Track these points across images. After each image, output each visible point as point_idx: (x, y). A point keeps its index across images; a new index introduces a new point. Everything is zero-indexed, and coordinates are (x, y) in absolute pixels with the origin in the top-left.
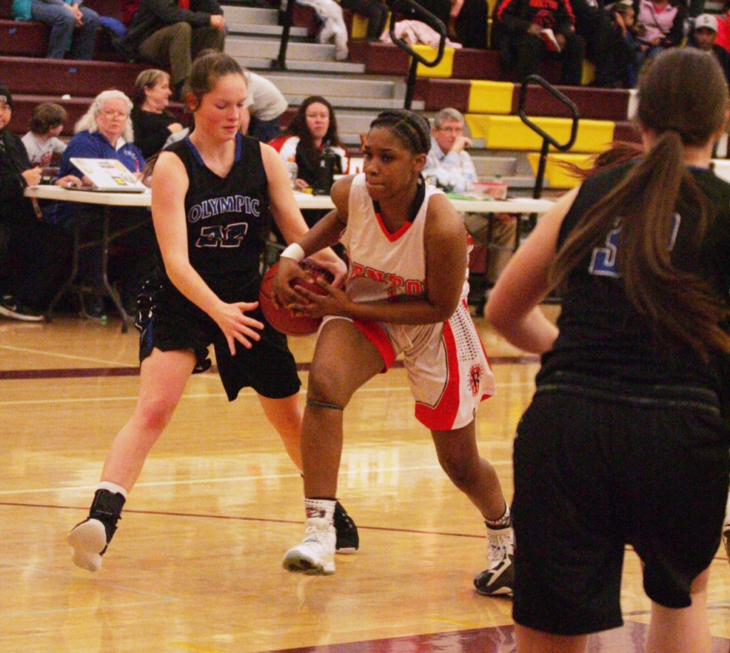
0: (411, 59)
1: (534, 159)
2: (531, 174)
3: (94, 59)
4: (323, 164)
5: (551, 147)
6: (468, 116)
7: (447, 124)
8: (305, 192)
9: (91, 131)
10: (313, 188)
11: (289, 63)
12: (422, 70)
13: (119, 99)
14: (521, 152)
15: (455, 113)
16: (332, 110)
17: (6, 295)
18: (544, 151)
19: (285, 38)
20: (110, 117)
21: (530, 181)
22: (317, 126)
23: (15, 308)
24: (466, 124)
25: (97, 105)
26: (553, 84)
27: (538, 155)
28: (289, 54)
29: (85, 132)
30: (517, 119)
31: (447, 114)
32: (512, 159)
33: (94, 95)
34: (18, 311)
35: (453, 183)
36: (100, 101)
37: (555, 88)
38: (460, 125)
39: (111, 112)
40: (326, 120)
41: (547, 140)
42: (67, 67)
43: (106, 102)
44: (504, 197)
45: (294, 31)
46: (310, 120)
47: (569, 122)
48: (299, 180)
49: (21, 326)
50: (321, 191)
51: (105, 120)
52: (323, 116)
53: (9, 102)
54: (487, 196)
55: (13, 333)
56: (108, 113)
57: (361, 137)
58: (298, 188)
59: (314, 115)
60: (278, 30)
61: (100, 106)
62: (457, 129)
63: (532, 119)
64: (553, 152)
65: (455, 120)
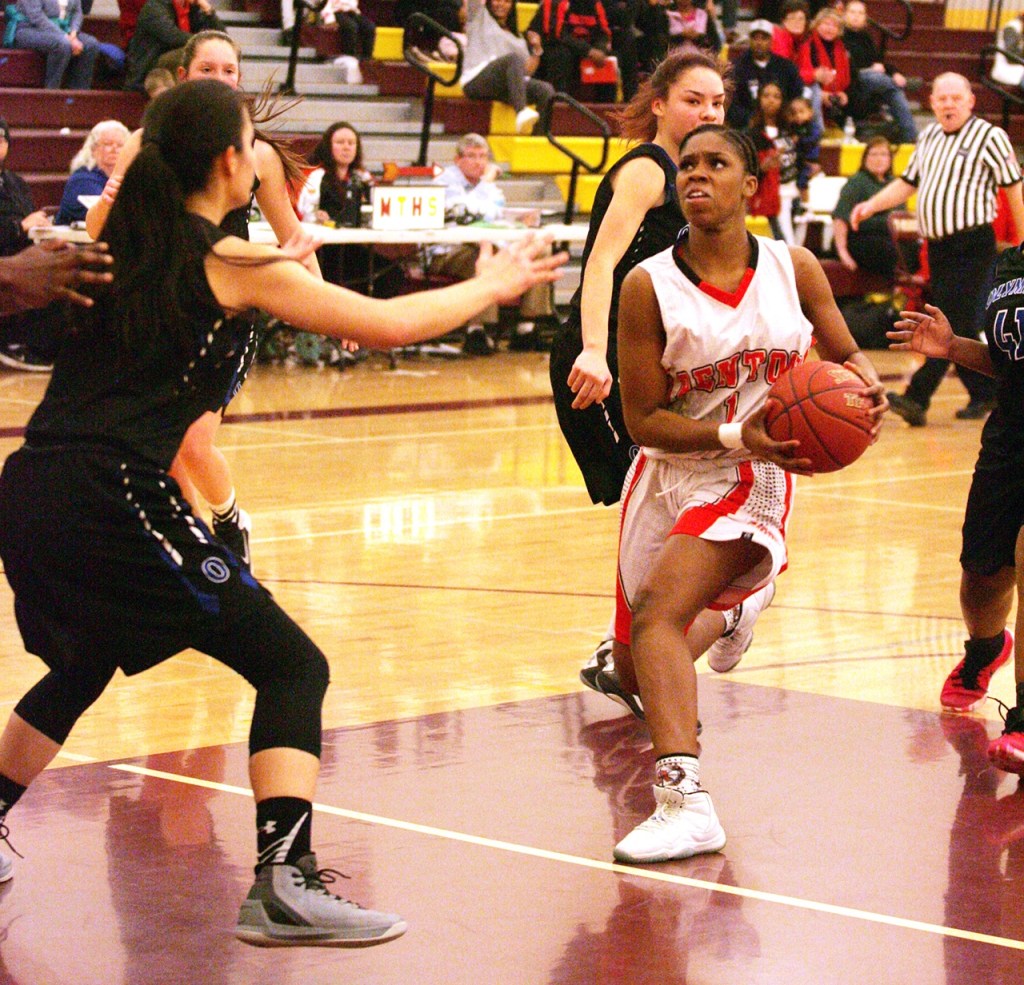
0: (427, 80)
1: (564, 182)
2: (560, 198)
3: (92, 88)
4: (349, 195)
5: (581, 169)
6: (491, 139)
7: (471, 150)
8: (327, 225)
9: (90, 167)
10: (336, 220)
11: (298, 87)
12: (439, 90)
13: (118, 129)
14: (549, 176)
15: (477, 138)
16: (359, 135)
17: (13, 343)
18: (574, 174)
19: (293, 60)
20: (109, 149)
21: (560, 205)
22: (344, 153)
23: (23, 358)
24: (490, 151)
25: (93, 138)
26: (581, 101)
27: (567, 179)
28: (298, 76)
29: (83, 169)
30: (543, 140)
31: (471, 140)
32: (539, 183)
33: (90, 127)
34: (27, 361)
35: (482, 212)
36: (97, 133)
37: (582, 106)
38: (485, 150)
39: (110, 143)
40: (354, 147)
41: (577, 163)
42: (64, 98)
43: (103, 134)
44: (538, 224)
45: (303, 52)
46: (336, 146)
47: (600, 141)
48: (321, 212)
49: (31, 377)
50: (349, 224)
51: (104, 153)
52: (350, 143)
53: (7, 137)
54: (519, 224)
55: (22, 385)
56: (106, 144)
57: (384, 165)
58: (320, 222)
59: (341, 142)
60: (286, 51)
61: (97, 138)
62: (482, 155)
63: (560, 140)
64: (583, 174)
65: (478, 146)
